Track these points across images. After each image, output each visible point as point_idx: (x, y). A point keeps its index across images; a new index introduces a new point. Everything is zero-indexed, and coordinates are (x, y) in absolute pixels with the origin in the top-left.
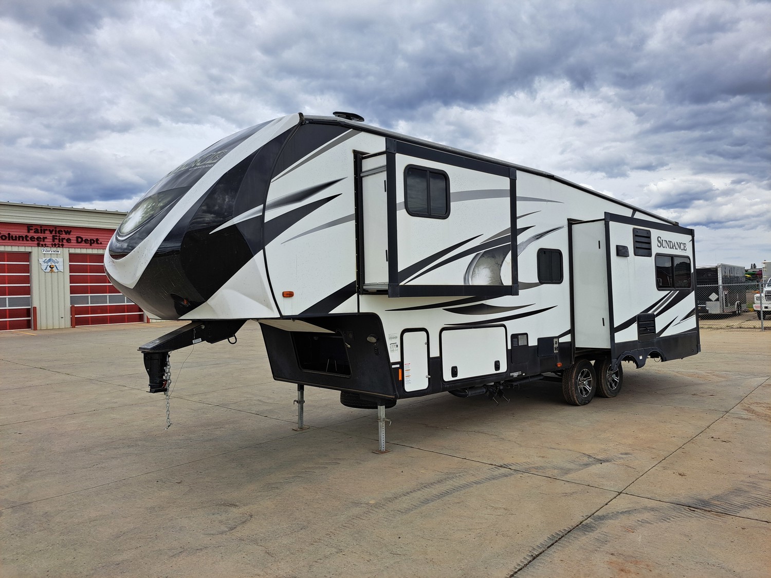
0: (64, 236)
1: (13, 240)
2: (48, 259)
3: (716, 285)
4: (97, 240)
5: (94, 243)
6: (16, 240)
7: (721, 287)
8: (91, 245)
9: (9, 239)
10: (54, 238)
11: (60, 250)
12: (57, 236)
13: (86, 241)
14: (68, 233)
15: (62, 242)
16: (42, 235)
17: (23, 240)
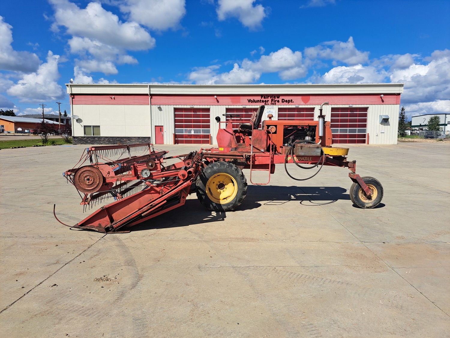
0: (276, 99)
1: (255, 102)
2: (269, 111)
4: (292, 100)
5: (290, 102)
6: (256, 102)
8: (288, 103)
9: (254, 102)
10: (272, 101)
11: (273, 106)
12: (273, 99)
13: (286, 101)
14: (278, 97)
15: (275, 102)
16: (267, 99)
17: (259, 102)
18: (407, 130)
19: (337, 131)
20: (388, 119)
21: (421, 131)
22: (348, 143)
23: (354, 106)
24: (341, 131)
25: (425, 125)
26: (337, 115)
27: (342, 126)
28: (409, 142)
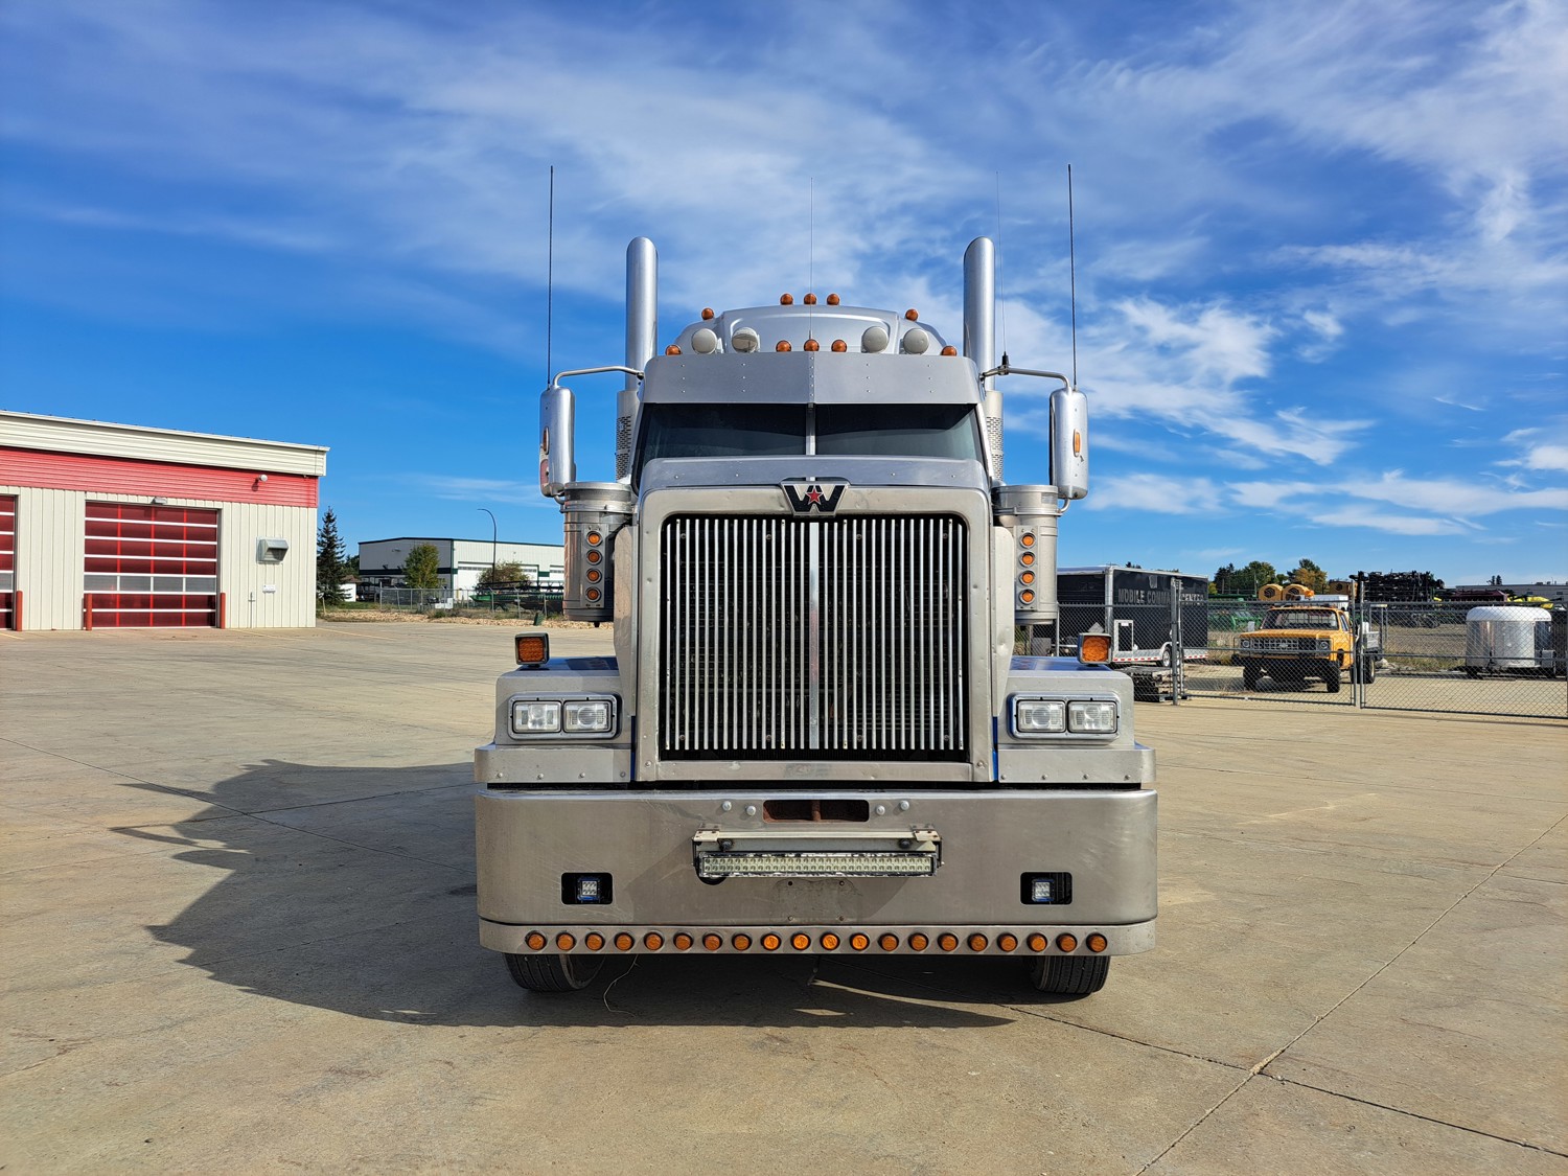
3: (1099, 606)
7: (1110, 610)
18: (344, 583)
19: (112, 582)
20: (284, 551)
21: (386, 588)
22: (154, 625)
23: (171, 502)
24: (125, 583)
25: (398, 571)
26: (111, 530)
27: (127, 567)
28: (354, 620)
